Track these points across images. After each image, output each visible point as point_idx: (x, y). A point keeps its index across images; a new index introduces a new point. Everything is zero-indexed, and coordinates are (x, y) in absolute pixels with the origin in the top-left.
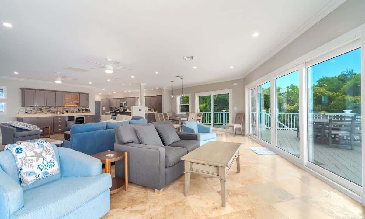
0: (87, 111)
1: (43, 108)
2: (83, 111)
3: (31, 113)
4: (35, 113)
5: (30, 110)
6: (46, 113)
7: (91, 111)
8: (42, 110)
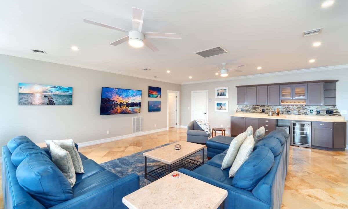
0: (330, 112)
1: (257, 107)
2: (321, 114)
3: (246, 112)
4: (250, 112)
5: (245, 109)
6: (261, 113)
7: (341, 113)
8: (257, 109)
